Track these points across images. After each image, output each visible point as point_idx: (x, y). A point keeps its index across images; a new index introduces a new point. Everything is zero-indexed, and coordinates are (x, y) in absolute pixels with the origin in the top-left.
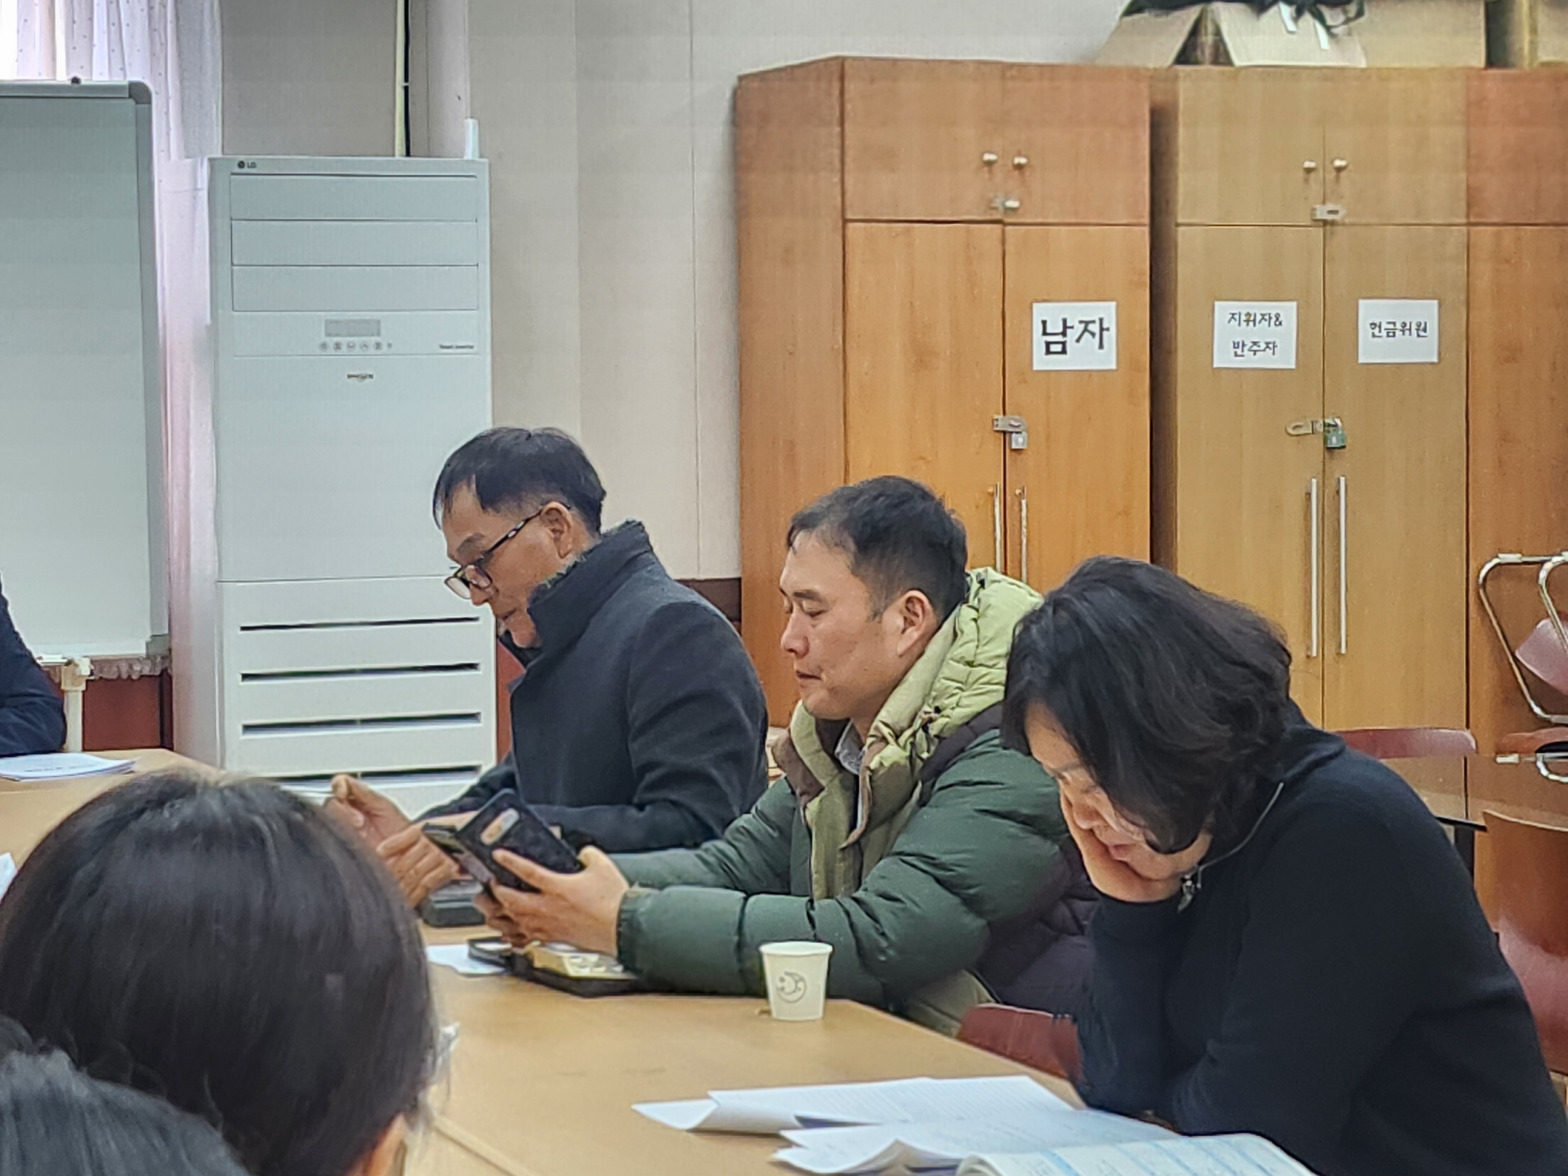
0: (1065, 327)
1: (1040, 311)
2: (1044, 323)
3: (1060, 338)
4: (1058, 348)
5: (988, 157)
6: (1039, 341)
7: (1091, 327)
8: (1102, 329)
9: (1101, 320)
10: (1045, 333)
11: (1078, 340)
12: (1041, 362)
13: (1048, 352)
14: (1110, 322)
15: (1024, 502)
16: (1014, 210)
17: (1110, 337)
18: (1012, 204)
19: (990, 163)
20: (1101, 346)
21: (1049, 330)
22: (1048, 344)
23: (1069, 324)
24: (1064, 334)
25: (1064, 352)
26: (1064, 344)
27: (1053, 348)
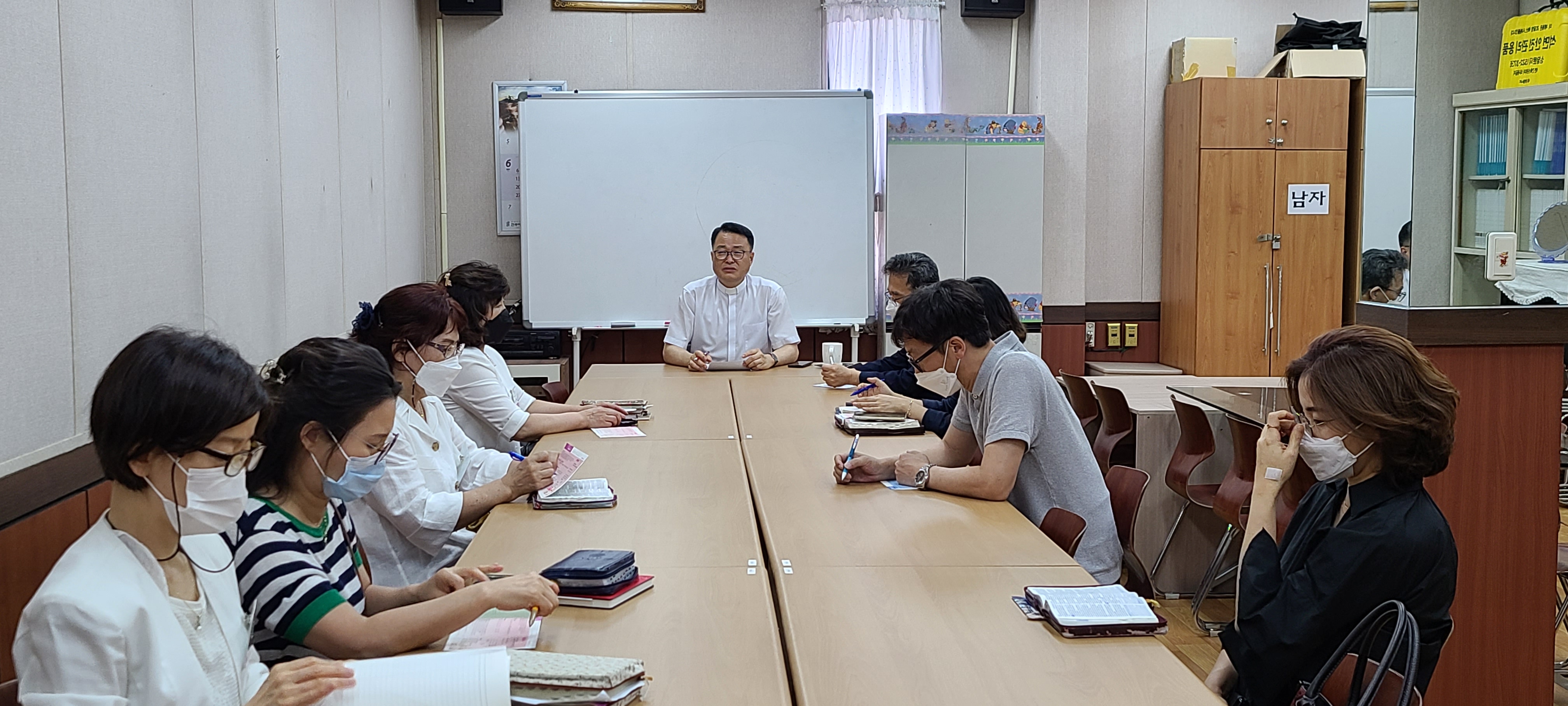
0: (1304, 195)
1: (1292, 188)
2: (1294, 193)
3: (1301, 200)
4: (1301, 204)
5: (1268, 121)
6: (1291, 202)
7: (1316, 195)
8: (1322, 197)
9: (1322, 193)
10: (1294, 198)
11: (1310, 201)
12: (1291, 210)
13: (1295, 206)
14: (1326, 193)
15: (1280, 272)
16: (1281, 143)
17: (1326, 200)
18: (1280, 141)
19: (1269, 124)
20: (1321, 204)
21: (1296, 196)
22: (1295, 203)
23: (1306, 194)
24: (1303, 198)
25: (1303, 206)
26: (1303, 203)
27: (1298, 204)
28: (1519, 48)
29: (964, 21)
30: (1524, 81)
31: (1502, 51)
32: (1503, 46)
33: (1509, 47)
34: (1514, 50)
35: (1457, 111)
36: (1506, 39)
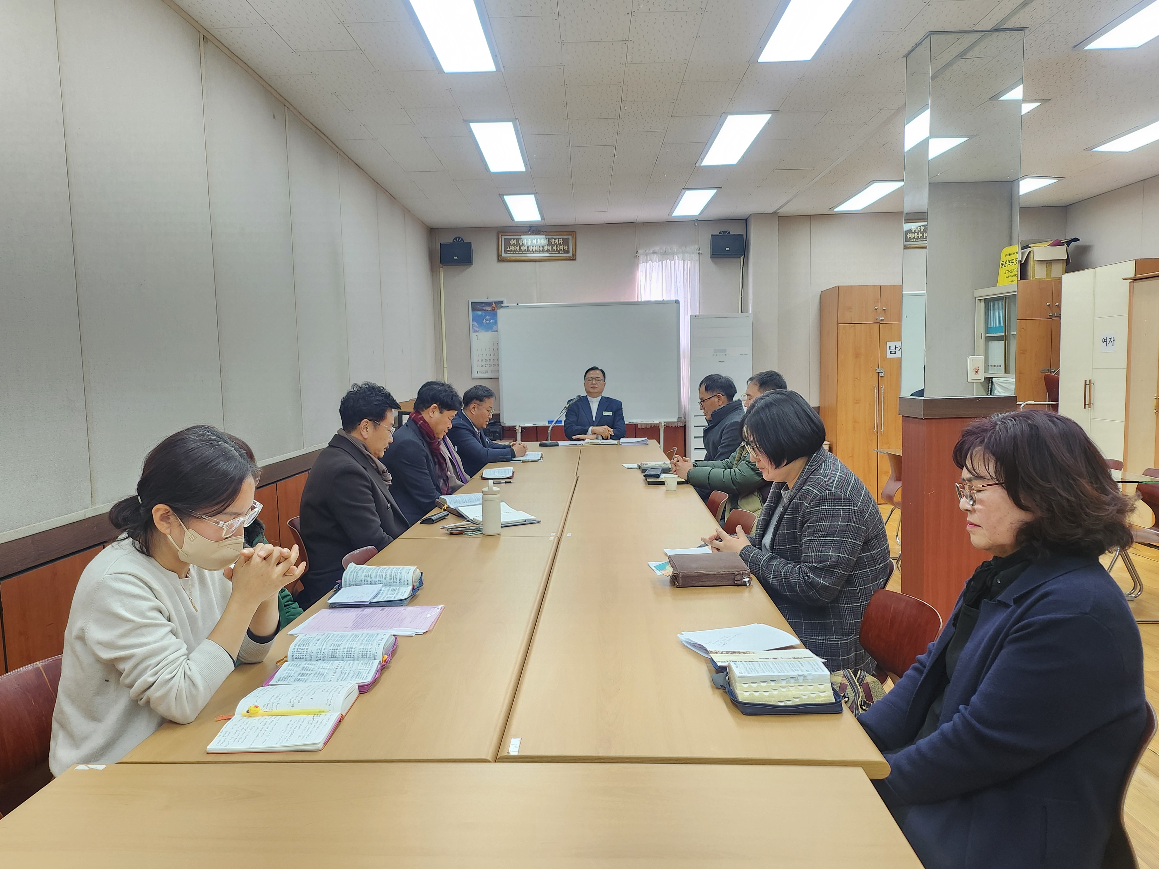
0: (896, 347)
1: (889, 344)
2: (890, 346)
3: (894, 350)
4: (894, 352)
6: (888, 351)
10: (890, 349)
11: (899, 350)
12: (889, 356)
13: (891, 353)
15: (883, 389)
16: (883, 320)
18: (882, 319)
19: (876, 309)
22: (891, 352)
24: (895, 349)
25: (895, 353)
26: (895, 351)
27: (892, 352)
28: (1009, 264)
29: (712, 260)
30: (1012, 281)
31: (1001, 266)
32: (1001, 263)
33: (1004, 263)
34: (1007, 265)
35: (977, 299)
36: (1003, 258)
